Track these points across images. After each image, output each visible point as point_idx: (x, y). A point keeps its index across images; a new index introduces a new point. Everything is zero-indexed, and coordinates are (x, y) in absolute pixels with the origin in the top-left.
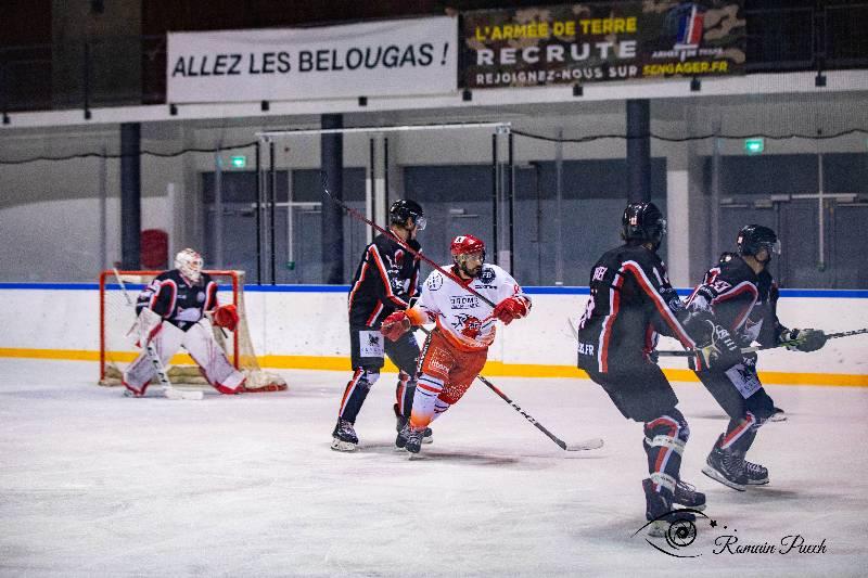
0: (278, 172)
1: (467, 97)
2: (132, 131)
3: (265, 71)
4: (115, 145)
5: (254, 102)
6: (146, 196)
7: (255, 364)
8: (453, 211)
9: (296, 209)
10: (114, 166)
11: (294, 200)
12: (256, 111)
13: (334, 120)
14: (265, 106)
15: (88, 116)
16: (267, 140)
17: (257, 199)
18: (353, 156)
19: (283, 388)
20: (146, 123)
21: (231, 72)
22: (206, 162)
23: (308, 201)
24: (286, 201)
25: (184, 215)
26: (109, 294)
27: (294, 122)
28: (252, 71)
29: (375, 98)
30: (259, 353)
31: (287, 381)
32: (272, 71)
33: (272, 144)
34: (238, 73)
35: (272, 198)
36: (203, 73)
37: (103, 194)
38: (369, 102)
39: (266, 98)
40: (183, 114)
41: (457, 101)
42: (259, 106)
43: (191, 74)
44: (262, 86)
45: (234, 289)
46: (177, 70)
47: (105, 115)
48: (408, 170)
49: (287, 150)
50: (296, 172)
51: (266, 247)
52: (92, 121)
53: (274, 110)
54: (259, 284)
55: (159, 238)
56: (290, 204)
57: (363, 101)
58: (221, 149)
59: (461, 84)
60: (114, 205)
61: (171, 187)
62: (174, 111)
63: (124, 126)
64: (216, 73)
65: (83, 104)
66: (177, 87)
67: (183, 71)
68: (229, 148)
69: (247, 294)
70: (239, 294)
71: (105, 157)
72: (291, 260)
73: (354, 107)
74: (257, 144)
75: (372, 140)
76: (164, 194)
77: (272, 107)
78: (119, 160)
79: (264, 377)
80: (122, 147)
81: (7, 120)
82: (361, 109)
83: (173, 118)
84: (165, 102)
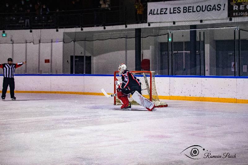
1: (231, 20)
2: (138, 31)
3: (174, 13)
4: (133, 34)
5: (171, 22)
9: (186, 53)
12: (172, 24)
13: (194, 27)
14: (174, 23)
15: (126, 27)
19: (166, 106)
21: (165, 13)
25: (154, 55)
27: (183, 27)
28: (170, 13)
29: (206, 20)
32: (176, 13)
33: (172, 34)
34: (167, 14)
35: (172, 50)
36: (157, 14)
37: (126, 49)
38: (203, 22)
39: (175, 21)
40: (152, 25)
41: (228, 21)
42: (172, 23)
43: (154, 14)
46: (150, 13)
47: (130, 26)
48: (217, 42)
49: (183, 36)
50: (185, 42)
54: (168, 75)
55: (147, 61)
56: (184, 52)
57: (201, 21)
58: (158, 36)
59: (229, 16)
61: (151, 47)
62: (149, 25)
63: (136, 29)
64: (161, 14)
66: (150, 18)
67: (152, 13)
68: (160, 35)
71: (127, 38)
72: (184, 68)
73: (199, 23)
74: (168, 34)
75: (200, 32)
76: (149, 49)
77: (176, 23)
78: (134, 39)
79: (160, 103)
80: (136, 35)
81: (105, 28)
82: (201, 24)
83: (149, 27)
84: (146, 23)
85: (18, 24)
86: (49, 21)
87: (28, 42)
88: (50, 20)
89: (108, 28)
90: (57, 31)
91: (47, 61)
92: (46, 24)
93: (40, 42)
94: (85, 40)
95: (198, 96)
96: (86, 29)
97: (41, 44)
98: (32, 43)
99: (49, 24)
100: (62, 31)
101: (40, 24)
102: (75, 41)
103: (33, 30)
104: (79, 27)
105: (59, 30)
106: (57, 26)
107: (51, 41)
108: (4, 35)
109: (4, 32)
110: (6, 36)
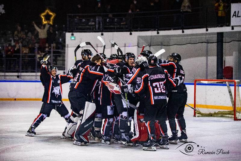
2: (220, 35)
4: (215, 38)
10: (214, 46)
15: (207, 30)
20: (226, 32)
26: (197, 86)
40: (236, 29)
43: (238, 17)
45: (234, 86)
46: (234, 15)
47: (212, 30)
55: (230, 69)
61: (234, 53)
62: (233, 29)
63: (218, 33)
70: (238, 87)
76: (232, 55)
78: (216, 44)
80: (217, 39)
81: (183, 32)
83: (233, 31)
84: (230, 26)
85: (88, 27)
86: (122, 24)
88: (123, 22)
89: (187, 32)
90: (131, 34)
92: (118, 26)
94: (162, 45)
96: (162, 33)
97: (113, 48)
99: (121, 26)
100: (136, 34)
101: (112, 26)
102: (151, 46)
103: (104, 33)
104: (155, 30)
105: (133, 33)
107: (124, 46)
108: (73, 38)
109: (72, 35)
110: (75, 39)
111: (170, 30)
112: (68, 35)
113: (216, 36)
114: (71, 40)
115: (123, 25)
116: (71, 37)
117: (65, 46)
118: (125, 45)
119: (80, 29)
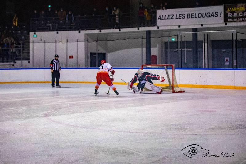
0: (182, 42)
1: (226, 24)
2: (149, 32)
3: (179, 18)
4: (145, 36)
5: (177, 26)
6: (152, 47)
7: (177, 86)
8: (223, 51)
9: (187, 51)
10: (145, 40)
11: (186, 48)
12: (177, 28)
13: (195, 30)
14: (179, 26)
15: (138, 29)
16: (180, 34)
17: (178, 48)
18: (200, 38)
19: (184, 92)
20: (152, 31)
21: (171, 19)
22: (166, 40)
23: (189, 48)
24: (184, 48)
25: (161, 51)
27: (186, 30)
28: (176, 18)
29: (205, 24)
30: (178, 84)
31: (185, 90)
32: (181, 18)
33: (181, 35)
34: (173, 19)
35: (181, 47)
36: (165, 19)
37: (142, 47)
38: (203, 25)
39: (180, 25)
40: (161, 28)
41: (224, 25)
42: (178, 26)
43: (162, 19)
44: (178, 22)
45: (173, 69)
46: (159, 18)
47: (142, 29)
48: (213, 41)
49: (184, 36)
50: (186, 42)
51: (180, 59)
52: (140, 30)
53: (181, 27)
54: (178, 67)
55: (155, 57)
56: (185, 49)
57: (202, 25)
58: (169, 36)
59: (224, 22)
60: (145, 49)
61: (158, 45)
62: (158, 28)
63: (147, 31)
64: (168, 19)
65: (137, 26)
66: (159, 22)
67: (160, 18)
68: (171, 36)
69: (176, 70)
70: (174, 70)
71: (143, 38)
72: (185, 62)
73: (200, 27)
74: (178, 35)
75: (204, 34)
76: (156, 47)
77: (181, 26)
79: (179, 89)
80: (146, 36)
81: (120, 30)
82: (202, 27)
83: (158, 29)
84: (156, 26)
85: (46, 27)
87: (57, 41)
89: (123, 30)
90: (79, 32)
91: (71, 57)
92: (69, 27)
93: (67, 42)
95: (203, 84)
96: (103, 31)
97: (68, 43)
98: (61, 43)
99: (72, 26)
100: (83, 32)
101: (64, 27)
102: (97, 41)
103: (59, 32)
104: (98, 29)
105: (81, 31)
106: (79, 28)
107: (76, 41)
108: (35, 36)
109: (35, 33)
110: (37, 37)
111: (110, 29)
112: (31, 34)
113: (146, 33)
114: (34, 37)
115: (73, 25)
116: (34, 35)
117: (29, 42)
118: (78, 40)
119: (42, 29)
